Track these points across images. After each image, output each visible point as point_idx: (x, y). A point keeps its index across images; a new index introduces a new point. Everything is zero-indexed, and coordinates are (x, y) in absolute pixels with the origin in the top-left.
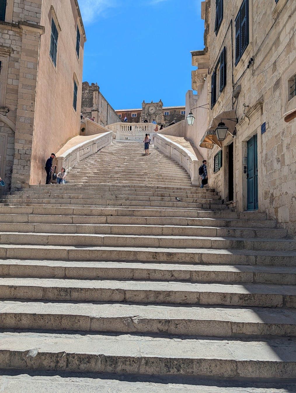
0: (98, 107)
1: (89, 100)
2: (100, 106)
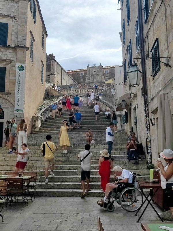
2: (56, 70)
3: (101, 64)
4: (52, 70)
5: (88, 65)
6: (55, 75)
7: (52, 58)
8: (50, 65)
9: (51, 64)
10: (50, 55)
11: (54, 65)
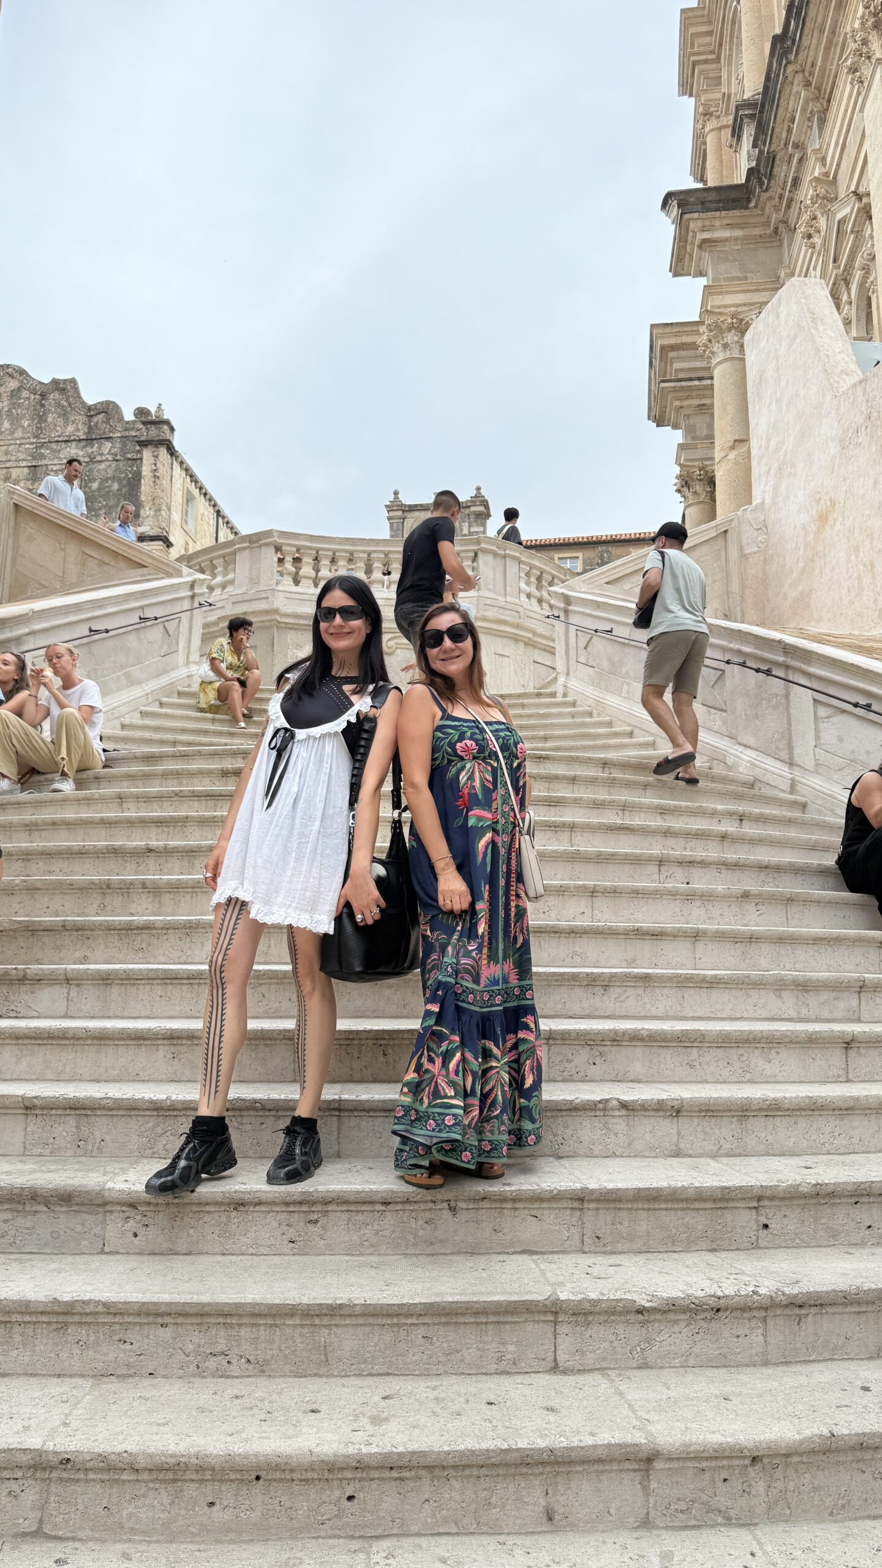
0: (169, 520)
1: (120, 490)
2: (176, 516)
3: (478, 489)
4: (146, 512)
5: (396, 493)
6: (169, 545)
7: (153, 432)
8: (137, 477)
9: (146, 471)
10: (141, 412)
11: (165, 482)
